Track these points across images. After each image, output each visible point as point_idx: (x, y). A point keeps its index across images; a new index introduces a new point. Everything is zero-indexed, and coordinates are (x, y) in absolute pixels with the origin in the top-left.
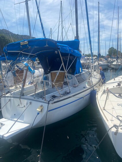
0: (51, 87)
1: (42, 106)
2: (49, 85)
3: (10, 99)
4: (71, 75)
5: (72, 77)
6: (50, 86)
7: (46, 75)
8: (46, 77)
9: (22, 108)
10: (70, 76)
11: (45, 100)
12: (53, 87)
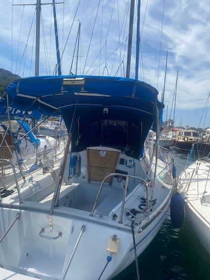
0: (86, 180)
1: (115, 238)
2: (82, 176)
3: (19, 214)
4: (131, 159)
5: (134, 163)
6: (84, 178)
7: (75, 153)
8: (76, 158)
9: (54, 240)
10: (130, 161)
11: (121, 222)
12: (89, 181)
